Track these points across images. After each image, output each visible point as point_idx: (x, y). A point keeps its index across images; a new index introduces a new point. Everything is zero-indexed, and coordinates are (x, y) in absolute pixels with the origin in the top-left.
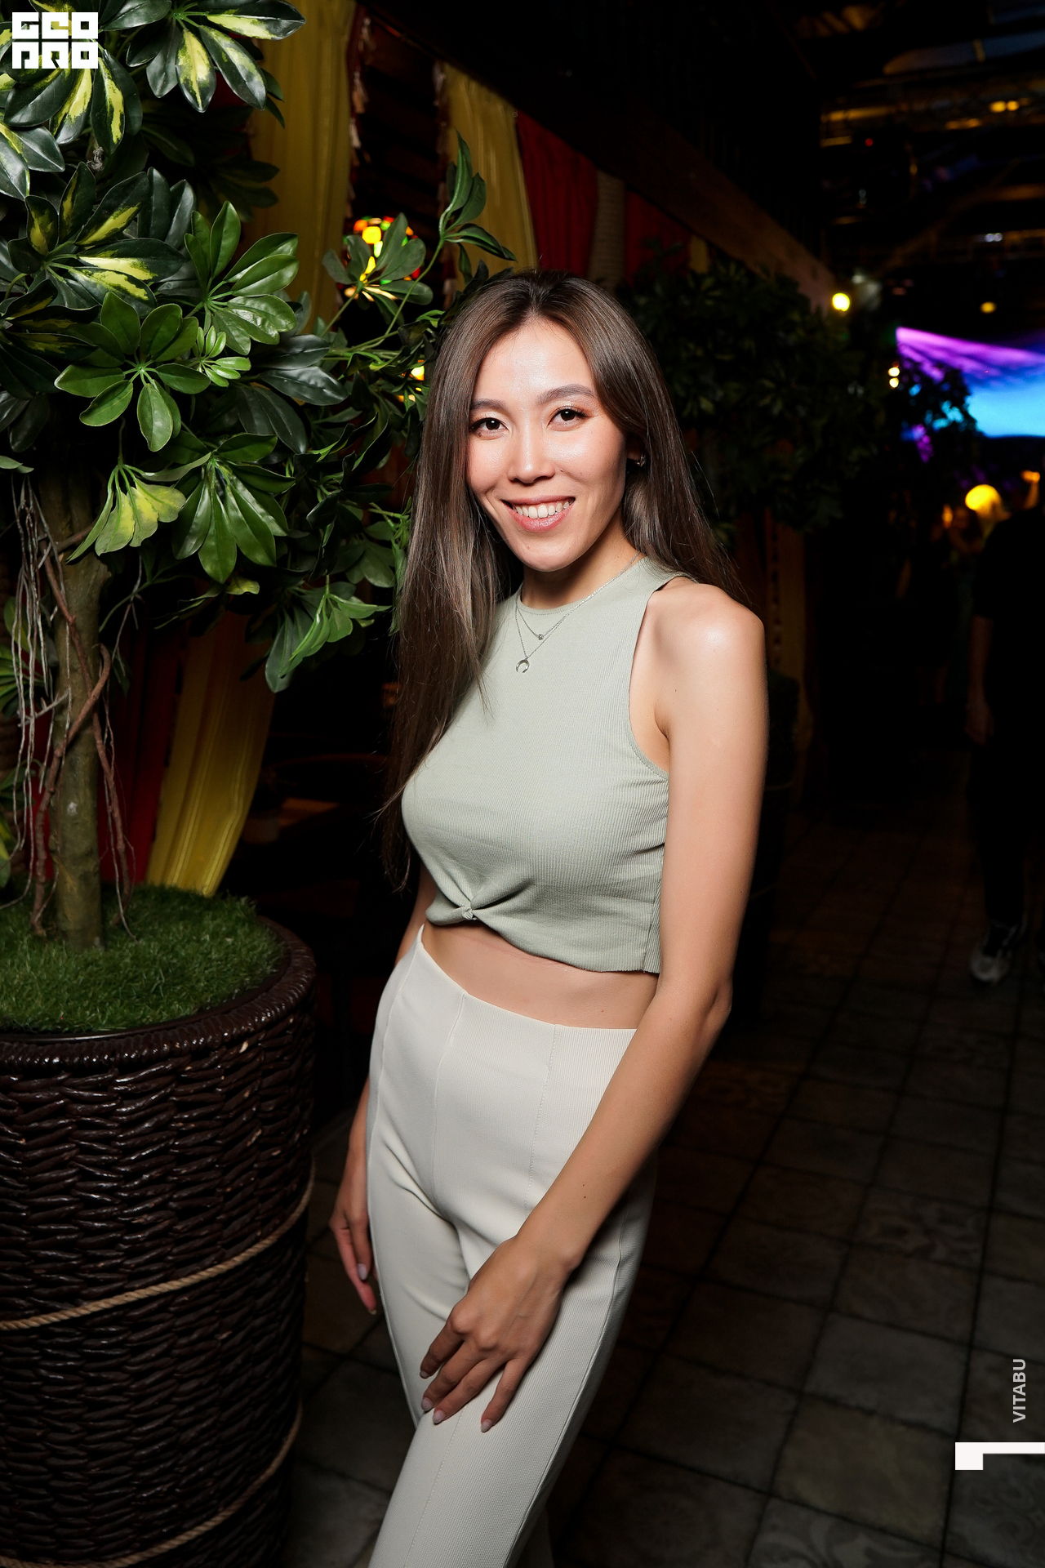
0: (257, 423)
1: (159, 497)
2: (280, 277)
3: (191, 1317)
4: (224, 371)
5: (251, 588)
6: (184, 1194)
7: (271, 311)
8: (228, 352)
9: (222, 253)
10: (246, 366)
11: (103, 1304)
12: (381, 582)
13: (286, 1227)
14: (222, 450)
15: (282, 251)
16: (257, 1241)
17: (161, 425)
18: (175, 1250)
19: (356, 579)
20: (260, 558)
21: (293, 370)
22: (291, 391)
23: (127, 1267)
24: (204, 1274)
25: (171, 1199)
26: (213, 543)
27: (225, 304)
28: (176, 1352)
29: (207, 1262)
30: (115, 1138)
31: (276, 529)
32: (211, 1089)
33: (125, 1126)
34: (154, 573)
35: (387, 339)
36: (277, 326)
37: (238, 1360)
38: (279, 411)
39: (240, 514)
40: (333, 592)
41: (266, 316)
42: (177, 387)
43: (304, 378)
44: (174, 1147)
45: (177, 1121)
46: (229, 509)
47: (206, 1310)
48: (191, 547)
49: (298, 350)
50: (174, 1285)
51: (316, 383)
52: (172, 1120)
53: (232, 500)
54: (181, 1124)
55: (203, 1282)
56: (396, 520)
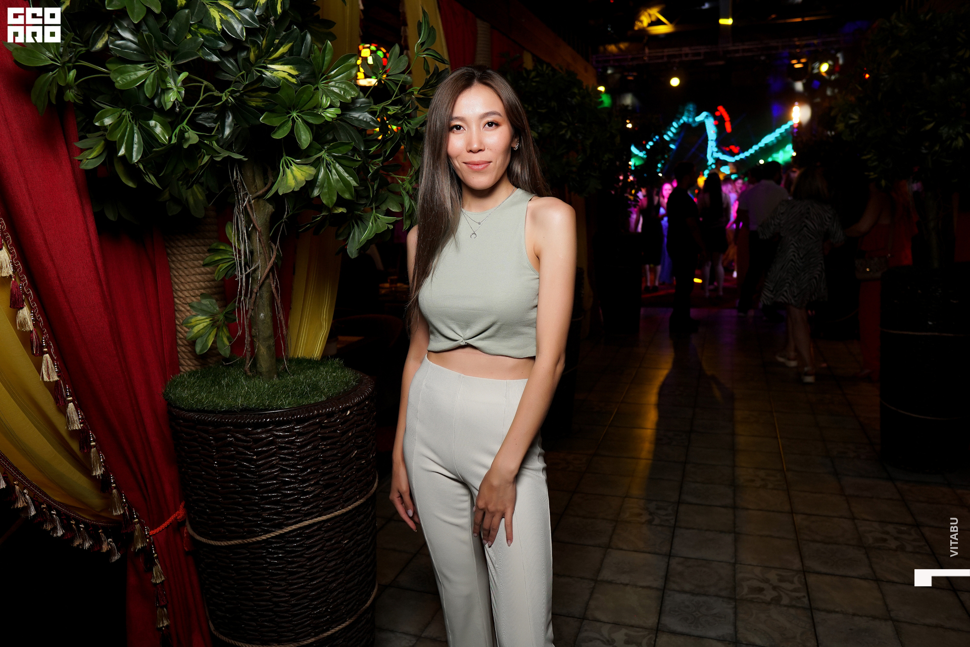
0: (342, 137)
1: (304, 170)
2: (351, 73)
3: (331, 533)
4: (330, 114)
5: (341, 210)
6: (326, 478)
7: (347, 88)
8: (331, 106)
9: (325, 63)
10: (339, 112)
11: (294, 527)
12: (395, 209)
13: (369, 495)
14: (328, 149)
15: (351, 62)
16: (357, 500)
17: (305, 138)
18: (323, 503)
19: (384, 208)
20: (347, 196)
21: (356, 115)
22: (356, 124)
23: (303, 510)
24: (336, 513)
25: (320, 480)
26: (326, 190)
27: (327, 85)
28: (325, 548)
29: (338, 508)
30: (295, 453)
31: (354, 183)
32: (335, 431)
33: (299, 448)
34: (294, 208)
35: (393, 101)
36: (350, 94)
37: (352, 553)
38: (351, 132)
39: (338, 177)
40: (376, 212)
41: (345, 90)
42: (310, 121)
43: (361, 118)
44: (320, 457)
45: (322, 445)
46: (333, 175)
47: (338, 530)
48: (316, 193)
49: (358, 105)
50: (324, 518)
51: (367, 120)
52: (319, 445)
53: (334, 171)
54: (323, 447)
55: (336, 517)
56: (403, 180)
